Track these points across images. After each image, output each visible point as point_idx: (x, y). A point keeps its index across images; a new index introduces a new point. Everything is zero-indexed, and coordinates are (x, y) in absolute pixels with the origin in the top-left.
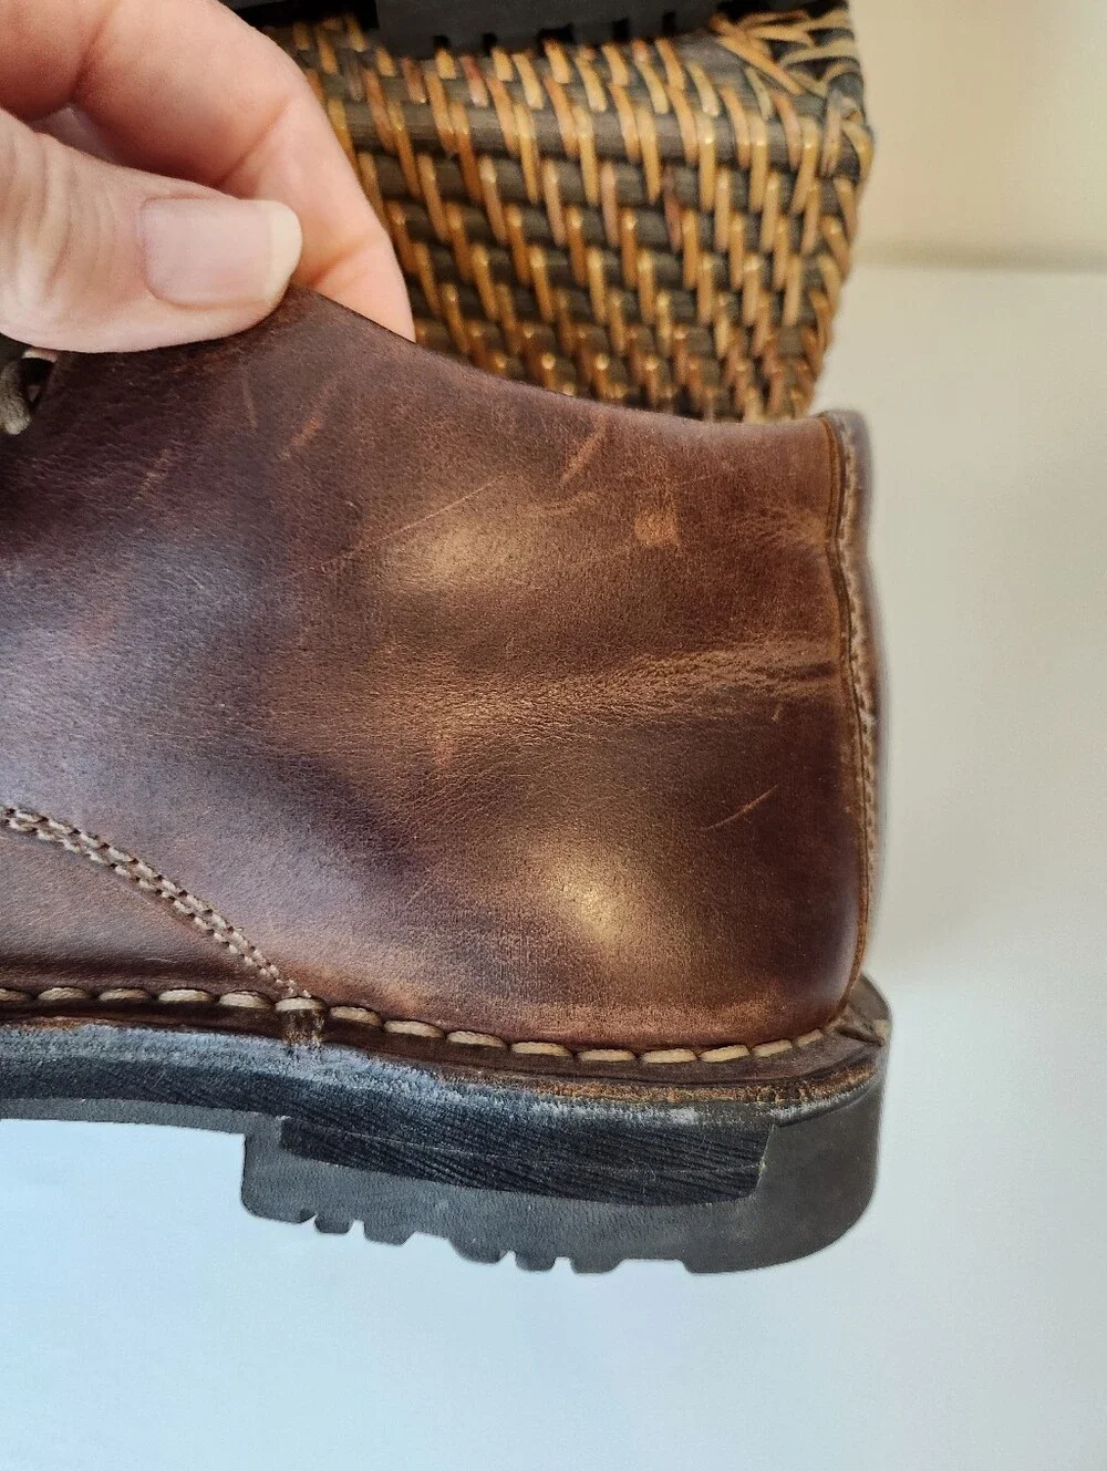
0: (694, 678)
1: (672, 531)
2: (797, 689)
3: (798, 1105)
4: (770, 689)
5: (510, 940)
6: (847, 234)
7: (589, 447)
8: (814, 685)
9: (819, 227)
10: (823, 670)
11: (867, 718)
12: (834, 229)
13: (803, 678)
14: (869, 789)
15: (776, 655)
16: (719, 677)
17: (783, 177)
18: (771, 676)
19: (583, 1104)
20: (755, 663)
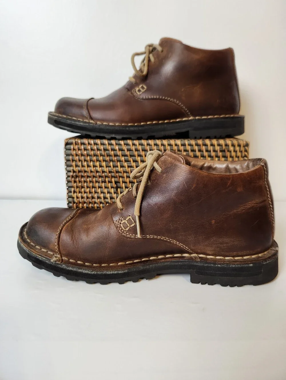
0: (246, 206)
1: (242, 189)
2: (261, 205)
3: (267, 262)
4: (257, 206)
5: (225, 245)
6: (248, 153)
7: (230, 181)
8: (263, 203)
9: (244, 153)
10: (264, 201)
11: (271, 206)
12: (246, 153)
13: (262, 203)
14: (273, 216)
15: (257, 201)
16: (249, 206)
17: (235, 153)
18: (257, 204)
19: (237, 265)
20: (254, 202)
